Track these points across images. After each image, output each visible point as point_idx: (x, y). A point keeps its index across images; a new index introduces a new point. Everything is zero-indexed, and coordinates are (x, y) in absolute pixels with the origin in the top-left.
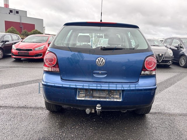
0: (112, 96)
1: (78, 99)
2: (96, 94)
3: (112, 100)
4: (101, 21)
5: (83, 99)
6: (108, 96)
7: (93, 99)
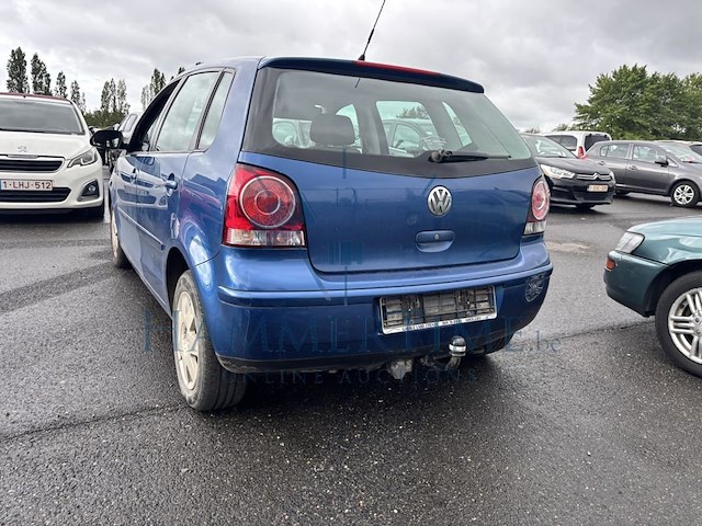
0: (472, 306)
1: (386, 331)
2: (432, 308)
3: (474, 319)
4: (363, 58)
5: (400, 329)
6: (461, 309)
7: (425, 326)
